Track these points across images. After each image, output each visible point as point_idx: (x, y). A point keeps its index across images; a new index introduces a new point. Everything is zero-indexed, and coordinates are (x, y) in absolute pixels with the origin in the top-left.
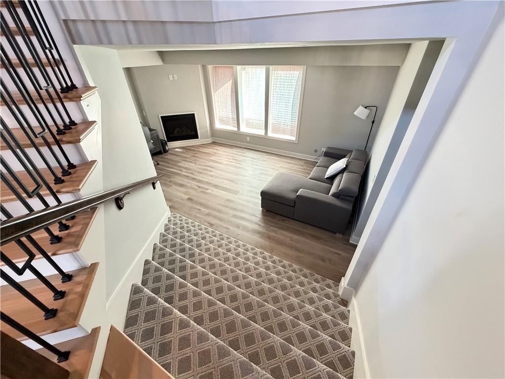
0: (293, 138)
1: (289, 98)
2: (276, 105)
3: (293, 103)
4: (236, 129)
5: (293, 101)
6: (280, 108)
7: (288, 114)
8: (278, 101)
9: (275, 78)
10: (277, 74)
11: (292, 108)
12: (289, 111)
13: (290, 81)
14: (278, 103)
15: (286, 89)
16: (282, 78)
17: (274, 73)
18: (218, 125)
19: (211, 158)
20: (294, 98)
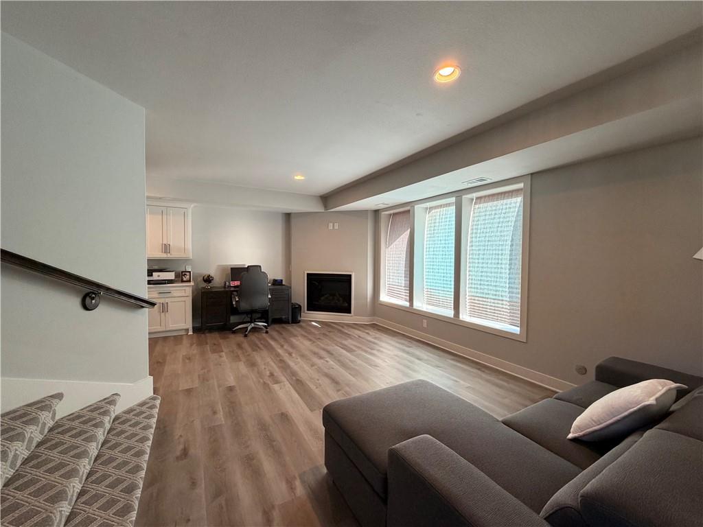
0: (517, 330)
1: (502, 245)
2: (477, 261)
3: (511, 255)
4: (407, 304)
5: (511, 250)
6: (485, 265)
7: (501, 278)
8: (481, 252)
9: (476, 215)
10: (478, 208)
11: (510, 264)
12: (503, 271)
13: (502, 215)
14: (481, 256)
15: (495, 230)
16: (488, 213)
17: (474, 209)
18: (384, 298)
19: (344, 342)
20: (512, 245)
